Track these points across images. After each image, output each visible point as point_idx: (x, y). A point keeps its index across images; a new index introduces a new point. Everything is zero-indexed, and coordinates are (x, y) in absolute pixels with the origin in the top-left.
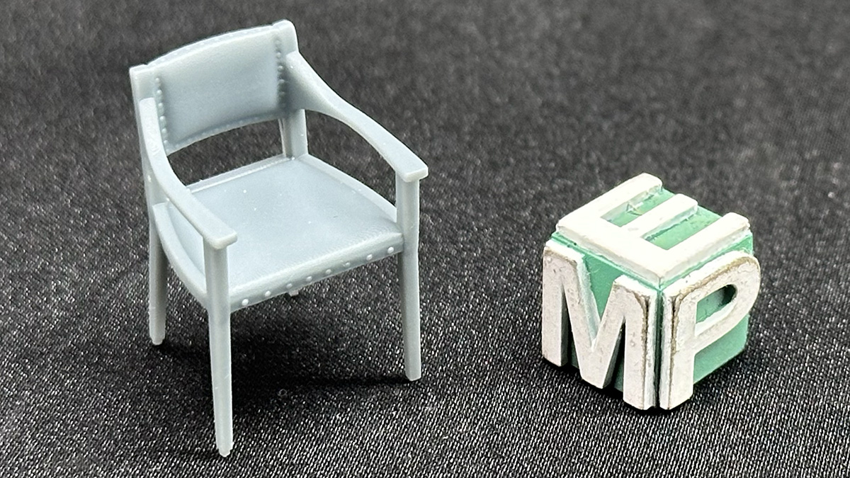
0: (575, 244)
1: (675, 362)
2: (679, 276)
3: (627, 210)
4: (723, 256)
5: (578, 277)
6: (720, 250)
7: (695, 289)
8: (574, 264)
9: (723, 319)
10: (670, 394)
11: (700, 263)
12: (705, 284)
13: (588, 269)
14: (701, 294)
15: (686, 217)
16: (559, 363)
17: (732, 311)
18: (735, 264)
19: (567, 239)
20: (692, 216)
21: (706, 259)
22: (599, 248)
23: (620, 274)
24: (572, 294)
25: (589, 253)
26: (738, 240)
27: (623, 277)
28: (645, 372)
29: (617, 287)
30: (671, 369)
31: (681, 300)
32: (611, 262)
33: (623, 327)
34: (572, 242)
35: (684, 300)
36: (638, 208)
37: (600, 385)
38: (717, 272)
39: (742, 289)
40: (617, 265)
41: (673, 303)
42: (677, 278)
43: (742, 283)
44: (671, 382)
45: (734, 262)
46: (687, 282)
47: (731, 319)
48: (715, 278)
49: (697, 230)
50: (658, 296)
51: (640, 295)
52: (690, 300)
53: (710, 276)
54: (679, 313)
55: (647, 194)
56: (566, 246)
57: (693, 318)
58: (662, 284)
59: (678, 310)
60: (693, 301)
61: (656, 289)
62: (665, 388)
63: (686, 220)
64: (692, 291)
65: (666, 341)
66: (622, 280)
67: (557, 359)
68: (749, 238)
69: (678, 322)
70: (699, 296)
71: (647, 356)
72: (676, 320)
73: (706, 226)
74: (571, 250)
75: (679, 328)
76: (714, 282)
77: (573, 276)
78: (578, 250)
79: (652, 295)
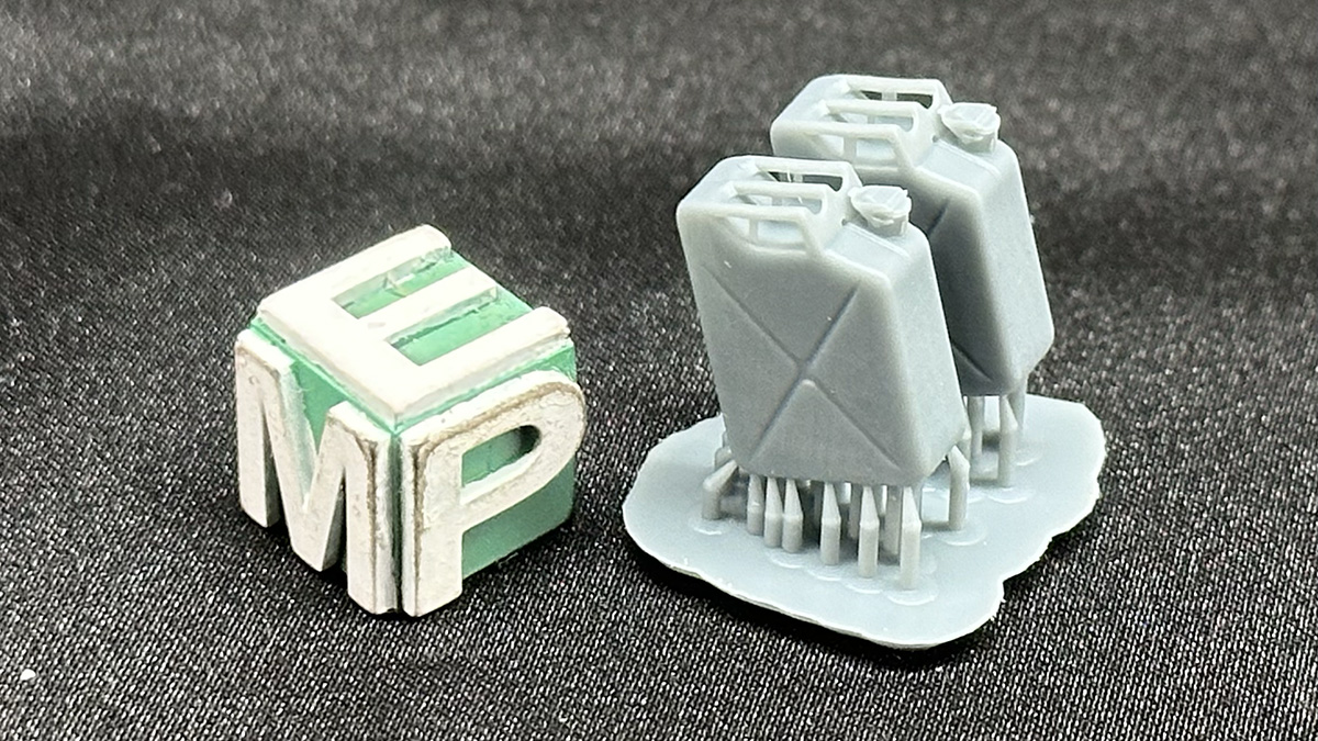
0: (283, 341)
1: (422, 545)
2: (434, 410)
3: (384, 286)
4: (516, 379)
5: (281, 396)
6: (512, 370)
7: (457, 433)
8: (275, 374)
9: (516, 478)
10: (416, 594)
11: (472, 390)
12: (474, 427)
13: (299, 383)
14: (468, 442)
15: (474, 307)
16: (263, 522)
17: (533, 465)
18: (534, 394)
19: (272, 331)
20: (487, 304)
21: (485, 384)
22: (316, 354)
23: (341, 399)
24: (275, 419)
25: (301, 360)
26: (547, 355)
27: (345, 404)
28: (375, 558)
29: (333, 421)
30: (417, 555)
31: (428, 453)
32: (331, 377)
33: (343, 483)
34: (278, 337)
35: (435, 450)
36: (403, 285)
37: (319, 568)
38: (498, 406)
39: (550, 433)
40: (339, 384)
41: (416, 457)
42: (428, 414)
43: (549, 423)
44: (417, 574)
45: (531, 391)
46: (443, 421)
47: (529, 479)
48: (494, 416)
49: (486, 330)
50: (392, 442)
51: (362, 438)
52: (447, 450)
53: (484, 413)
54: (425, 472)
55: (423, 261)
56: (269, 342)
57: (456, 478)
58: (401, 424)
59: (425, 466)
60: (454, 452)
61: (386, 429)
62: (410, 584)
63: (474, 311)
64: (450, 437)
65: (407, 511)
66: (341, 412)
67: (261, 518)
68: (567, 351)
69: (425, 484)
70: (463, 444)
71: (378, 533)
72: (420, 482)
73: (504, 324)
74: (276, 349)
75: (428, 494)
76: (494, 422)
77: (275, 392)
78: (286, 351)
79: (383, 441)
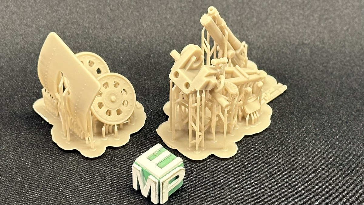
3: (153, 154)
4: (175, 169)
5: (140, 174)
8: (139, 171)
9: (175, 183)
10: (162, 201)
11: (169, 172)
12: (170, 177)
13: (143, 172)
16: (137, 190)
17: (178, 181)
19: (138, 164)
21: (171, 170)
22: (146, 168)
23: (150, 175)
24: (139, 177)
25: (143, 168)
26: (179, 164)
28: (156, 197)
29: (149, 178)
30: (162, 196)
31: (164, 183)
32: (148, 171)
33: (151, 186)
36: (156, 154)
37: (146, 197)
38: (173, 174)
39: (180, 176)
40: (150, 173)
41: (162, 183)
42: (163, 176)
43: (180, 174)
44: (163, 198)
45: (178, 170)
46: (166, 177)
50: (159, 181)
51: (154, 181)
52: (167, 181)
54: (164, 185)
55: (159, 150)
57: (168, 184)
58: (160, 179)
61: (158, 179)
62: (161, 199)
63: (168, 158)
64: (167, 179)
65: (161, 190)
67: (136, 189)
68: (182, 163)
70: (169, 180)
71: (156, 194)
73: (173, 160)
74: (139, 166)
75: (164, 188)
76: (173, 176)
78: (141, 167)
79: (157, 181)
